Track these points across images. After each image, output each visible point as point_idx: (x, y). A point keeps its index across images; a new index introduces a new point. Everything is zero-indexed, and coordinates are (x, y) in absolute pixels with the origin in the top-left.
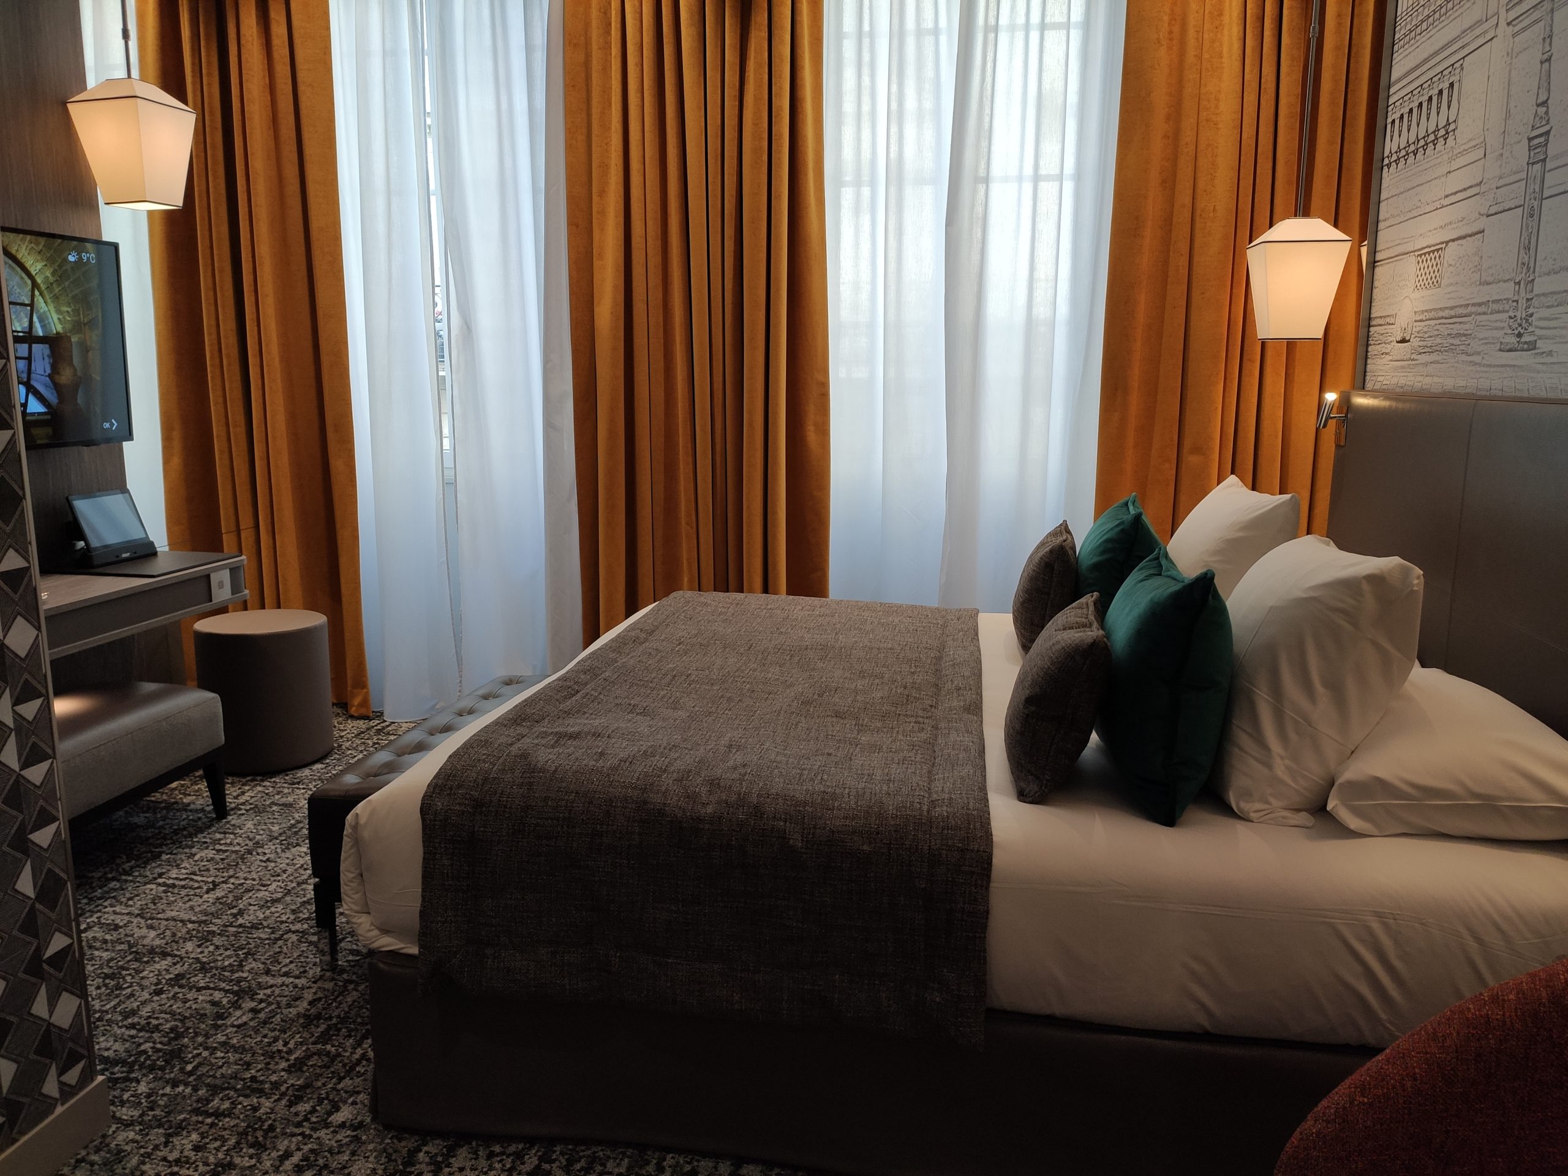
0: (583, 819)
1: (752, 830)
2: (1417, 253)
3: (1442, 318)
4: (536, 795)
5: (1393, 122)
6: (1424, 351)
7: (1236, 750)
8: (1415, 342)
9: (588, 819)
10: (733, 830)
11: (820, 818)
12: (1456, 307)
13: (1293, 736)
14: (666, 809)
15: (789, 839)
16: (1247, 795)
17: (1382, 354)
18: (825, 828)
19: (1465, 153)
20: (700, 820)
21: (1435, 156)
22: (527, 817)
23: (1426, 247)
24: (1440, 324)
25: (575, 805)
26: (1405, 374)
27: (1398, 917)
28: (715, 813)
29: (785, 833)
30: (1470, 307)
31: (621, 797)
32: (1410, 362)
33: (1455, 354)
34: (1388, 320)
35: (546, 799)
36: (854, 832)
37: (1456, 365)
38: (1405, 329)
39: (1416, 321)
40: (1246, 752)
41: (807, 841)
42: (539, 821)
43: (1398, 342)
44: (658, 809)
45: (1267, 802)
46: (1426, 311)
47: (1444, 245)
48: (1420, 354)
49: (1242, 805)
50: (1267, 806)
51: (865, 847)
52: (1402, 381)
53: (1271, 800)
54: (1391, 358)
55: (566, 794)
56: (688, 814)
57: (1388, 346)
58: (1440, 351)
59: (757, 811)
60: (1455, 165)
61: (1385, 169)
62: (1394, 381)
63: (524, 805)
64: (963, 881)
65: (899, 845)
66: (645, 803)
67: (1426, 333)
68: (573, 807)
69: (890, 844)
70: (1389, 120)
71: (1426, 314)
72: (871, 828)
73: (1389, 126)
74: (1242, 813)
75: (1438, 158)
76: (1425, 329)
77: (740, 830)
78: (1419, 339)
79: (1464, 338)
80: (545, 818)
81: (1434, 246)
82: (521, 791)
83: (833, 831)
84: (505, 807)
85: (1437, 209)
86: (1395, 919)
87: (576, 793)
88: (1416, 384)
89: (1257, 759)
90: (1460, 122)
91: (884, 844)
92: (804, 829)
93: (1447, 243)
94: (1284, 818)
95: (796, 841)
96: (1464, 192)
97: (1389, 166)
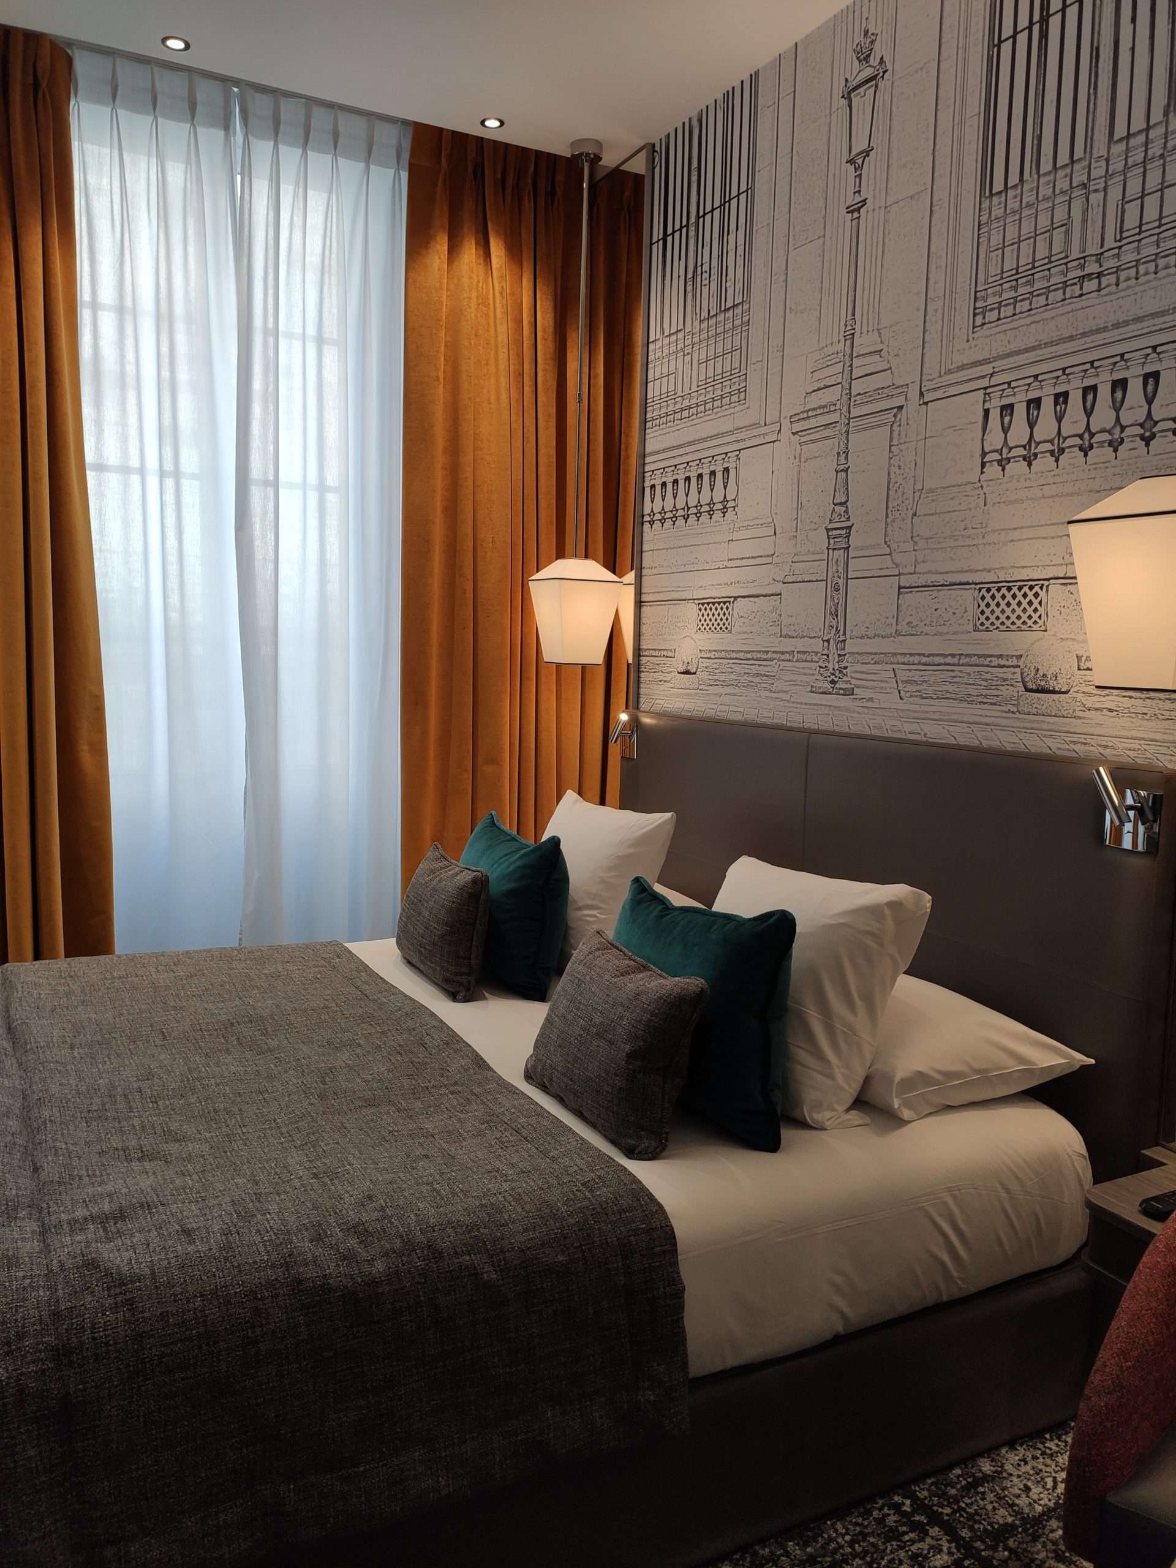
0: (226, 1328)
1: (438, 1277)
2: (697, 602)
3: (736, 659)
4: (146, 1315)
5: (653, 487)
6: (715, 683)
7: (798, 1067)
8: (702, 675)
9: (233, 1326)
10: (418, 1283)
11: (502, 1239)
12: (754, 651)
13: (843, 1046)
14: (331, 1281)
15: (482, 1274)
16: (818, 1106)
17: (661, 681)
18: (513, 1248)
19: (749, 528)
20: (377, 1282)
21: (712, 524)
22: (143, 1349)
23: (709, 598)
24: (733, 663)
25: (207, 1312)
26: (694, 701)
27: (961, 1187)
28: (389, 1268)
29: (475, 1268)
30: (770, 653)
31: (264, 1283)
32: (698, 691)
33: (756, 690)
34: (665, 653)
35: (163, 1317)
36: (543, 1245)
37: (758, 699)
38: (688, 663)
39: (701, 658)
40: (808, 1068)
41: (501, 1270)
42: (162, 1349)
43: (679, 673)
44: (320, 1286)
45: (835, 1110)
46: (715, 651)
47: (732, 600)
48: (711, 685)
49: (816, 1116)
50: (834, 1113)
51: (560, 1258)
52: (688, 706)
53: (836, 1106)
54: (672, 685)
55: (188, 1302)
56: (359, 1280)
57: (666, 675)
58: (736, 686)
59: (433, 1251)
60: (736, 535)
61: (647, 526)
62: (681, 705)
63: (134, 1333)
64: (658, 1264)
65: (590, 1244)
66: (300, 1282)
67: (716, 669)
68: (207, 1316)
69: (581, 1246)
70: (647, 484)
71: (716, 653)
72: (556, 1233)
73: (647, 491)
74: (814, 1123)
75: (717, 527)
76: (715, 666)
77: (426, 1281)
78: (708, 673)
79: (765, 678)
80: (172, 1343)
81: (719, 598)
82: (120, 1316)
83: (523, 1250)
84: (107, 1344)
85: (719, 568)
86: (959, 1190)
87: (201, 1296)
88: (707, 710)
89: (820, 1073)
90: (740, 503)
91: (576, 1248)
92: (492, 1257)
93: (736, 598)
94: (848, 1120)
95: (490, 1274)
96: (753, 560)
97: (652, 523)
